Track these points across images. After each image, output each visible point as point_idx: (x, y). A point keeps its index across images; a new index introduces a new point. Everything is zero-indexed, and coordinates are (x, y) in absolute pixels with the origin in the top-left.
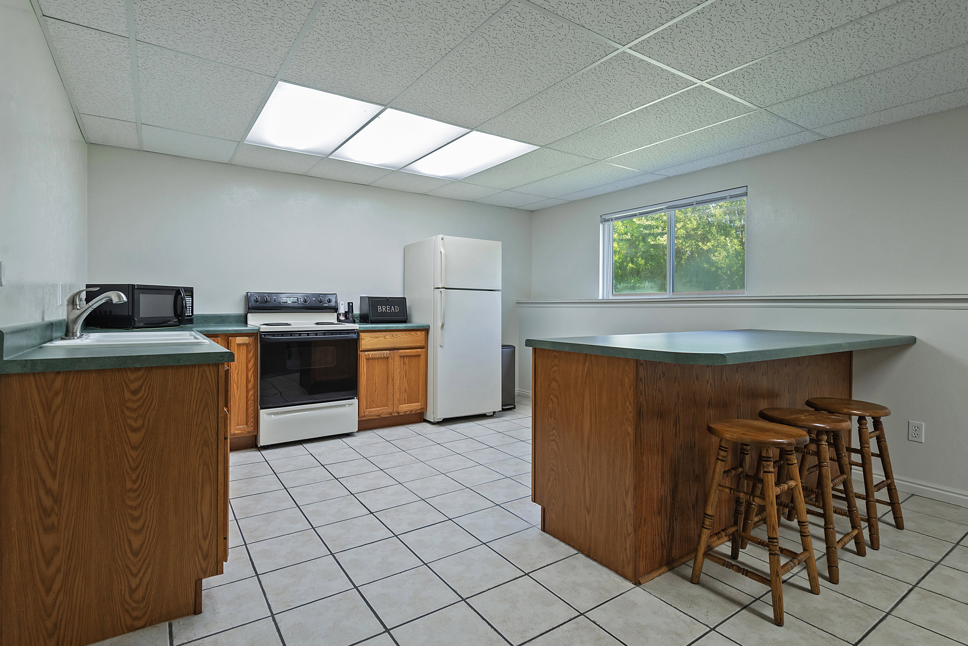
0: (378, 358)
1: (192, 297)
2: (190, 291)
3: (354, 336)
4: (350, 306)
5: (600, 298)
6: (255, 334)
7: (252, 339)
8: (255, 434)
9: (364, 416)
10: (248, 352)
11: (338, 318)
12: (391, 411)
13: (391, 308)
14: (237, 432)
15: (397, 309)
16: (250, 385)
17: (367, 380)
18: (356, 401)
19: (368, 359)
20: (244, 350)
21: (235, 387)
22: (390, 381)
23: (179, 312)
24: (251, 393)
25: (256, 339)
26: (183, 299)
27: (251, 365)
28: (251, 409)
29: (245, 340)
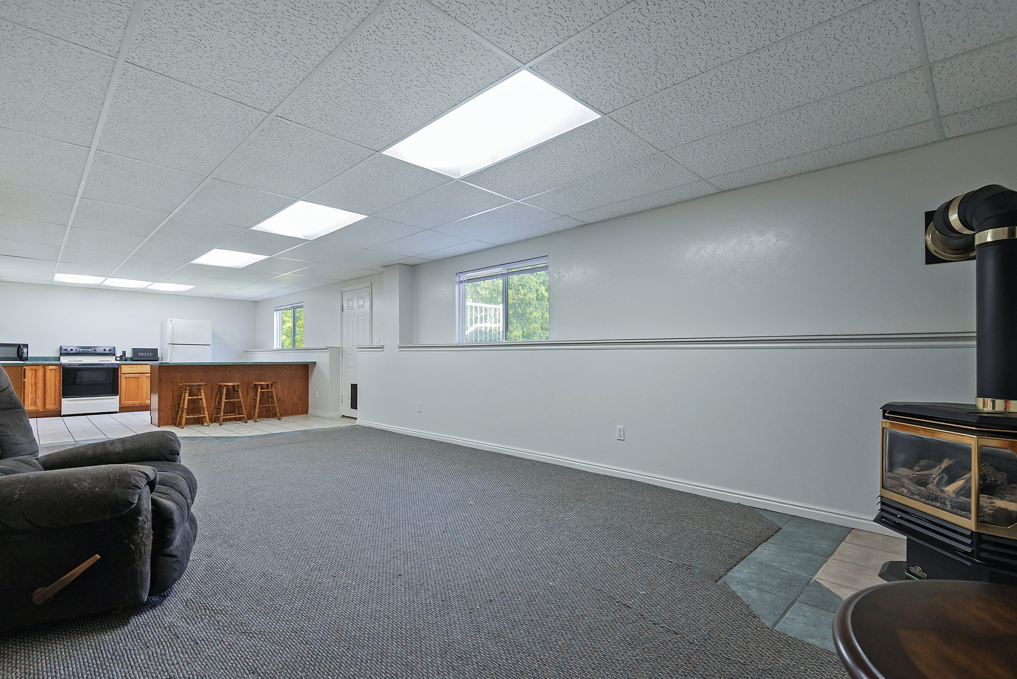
0: (133, 378)
1: (28, 348)
2: (26, 346)
3: (117, 367)
4: (124, 353)
5: (275, 348)
6: (60, 365)
7: (57, 367)
8: (60, 409)
9: (124, 405)
10: (56, 373)
11: (116, 358)
12: (140, 403)
13: (147, 354)
14: (49, 408)
15: (151, 354)
16: (57, 388)
17: (126, 388)
18: (118, 397)
19: (126, 378)
20: (53, 372)
21: (49, 389)
22: (140, 388)
23: (20, 355)
24: (57, 391)
25: (60, 367)
26: (22, 349)
27: (57, 378)
28: (57, 398)
29: (54, 367)
